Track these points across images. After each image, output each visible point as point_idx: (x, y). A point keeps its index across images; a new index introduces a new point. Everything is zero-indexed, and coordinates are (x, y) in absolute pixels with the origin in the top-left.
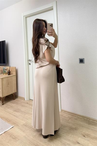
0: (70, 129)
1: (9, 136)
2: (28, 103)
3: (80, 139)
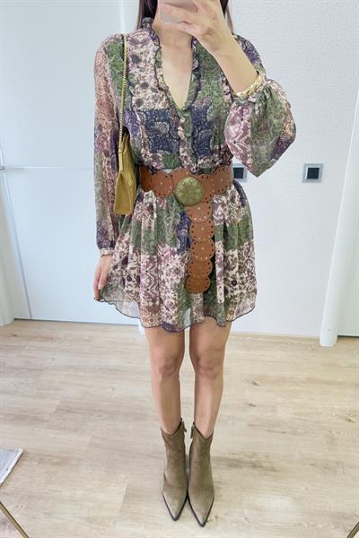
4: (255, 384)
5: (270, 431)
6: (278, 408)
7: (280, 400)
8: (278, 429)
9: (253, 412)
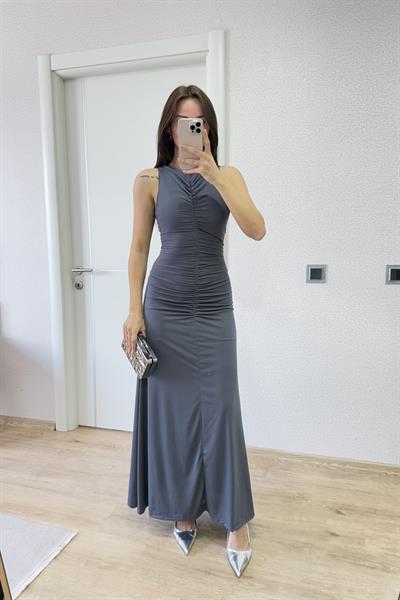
0: (285, 501)
1: (82, 564)
2: (77, 441)
3: (330, 522)
4: (339, 513)
5: (356, 564)
6: (366, 541)
7: (369, 532)
8: (367, 564)
9: (334, 541)
